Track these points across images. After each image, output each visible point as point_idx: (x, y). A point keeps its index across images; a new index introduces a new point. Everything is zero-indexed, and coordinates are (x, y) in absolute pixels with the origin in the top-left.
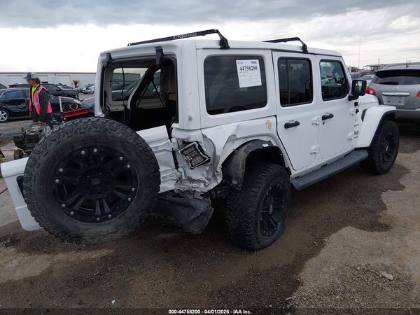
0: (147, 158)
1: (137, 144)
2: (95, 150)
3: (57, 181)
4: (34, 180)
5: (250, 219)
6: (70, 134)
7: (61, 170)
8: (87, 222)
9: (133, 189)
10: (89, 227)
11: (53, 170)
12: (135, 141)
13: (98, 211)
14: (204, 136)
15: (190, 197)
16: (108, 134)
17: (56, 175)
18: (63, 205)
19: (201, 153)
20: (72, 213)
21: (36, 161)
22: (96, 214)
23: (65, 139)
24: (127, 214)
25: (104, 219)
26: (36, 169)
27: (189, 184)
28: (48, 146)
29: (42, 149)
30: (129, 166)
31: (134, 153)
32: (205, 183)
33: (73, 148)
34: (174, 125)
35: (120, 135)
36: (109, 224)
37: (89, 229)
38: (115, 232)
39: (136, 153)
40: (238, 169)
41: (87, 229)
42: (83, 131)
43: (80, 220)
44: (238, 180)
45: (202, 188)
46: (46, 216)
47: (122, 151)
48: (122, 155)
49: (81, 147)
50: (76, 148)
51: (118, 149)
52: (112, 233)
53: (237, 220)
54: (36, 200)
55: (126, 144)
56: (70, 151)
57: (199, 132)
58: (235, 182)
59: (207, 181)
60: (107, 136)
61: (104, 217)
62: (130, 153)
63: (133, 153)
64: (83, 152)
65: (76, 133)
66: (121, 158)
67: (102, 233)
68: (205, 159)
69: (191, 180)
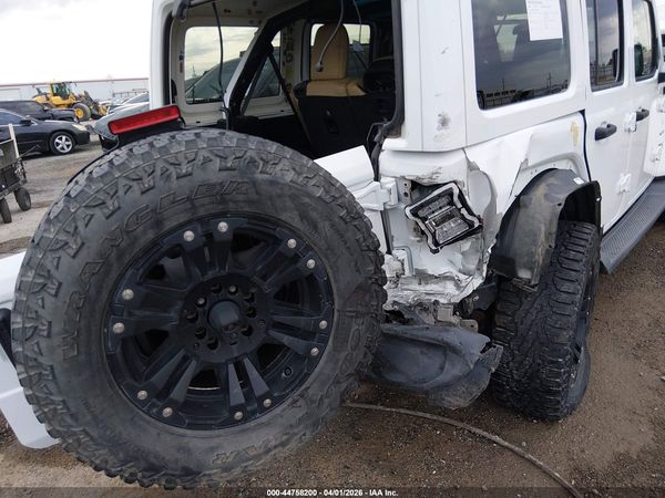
0: (359, 236)
1: (335, 198)
2: (223, 226)
3: (119, 327)
4: (49, 336)
5: (563, 357)
6: (147, 182)
7: (128, 294)
8: (208, 427)
9: (324, 324)
10: (216, 441)
11: (105, 295)
12: (327, 192)
13: (236, 393)
14: (472, 167)
15: (429, 319)
16: (259, 176)
17: (113, 310)
18: (142, 394)
19: (464, 211)
20: (168, 411)
21: (49, 276)
22: (234, 402)
23: (134, 198)
24: (310, 392)
25: (254, 412)
26: (49, 301)
27: (417, 287)
28: (81, 225)
29: (63, 237)
30: (311, 263)
31: (327, 223)
32: (457, 283)
33: (158, 223)
34: (389, 143)
35: (290, 176)
36: (268, 424)
37: (217, 448)
38: (283, 444)
39: (332, 226)
40: (534, 243)
41: (212, 449)
42: (184, 169)
43: (190, 427)
44: (531, 269)
45: (450, 293)
46: (94, 434)
47: (296, 222)
48: (295, 234)
49: (183, 218)
50: (168, 225)
51: (284, 217)
52: (275, 447)
53: (528, 361)
54: (60, 393)
55: (307, 200)
56: (151, 235)
57: (460, 157)
58: (524, 274)
59: (462, 277)
60: (254, 183)
61: (253, 408)
62: (315, 227)
63: (325, 226)
64: (189, 235)
65: (166, 175)
66: (292, 243)
67: (252, 453)
68: (471, 224)
69: (422, 277)
